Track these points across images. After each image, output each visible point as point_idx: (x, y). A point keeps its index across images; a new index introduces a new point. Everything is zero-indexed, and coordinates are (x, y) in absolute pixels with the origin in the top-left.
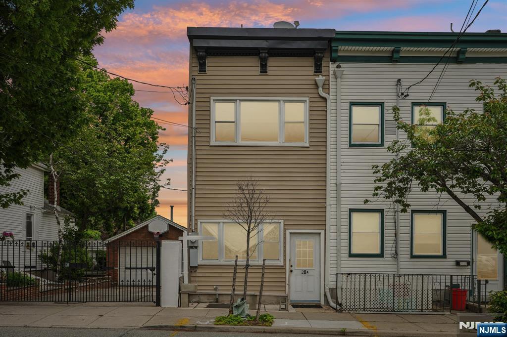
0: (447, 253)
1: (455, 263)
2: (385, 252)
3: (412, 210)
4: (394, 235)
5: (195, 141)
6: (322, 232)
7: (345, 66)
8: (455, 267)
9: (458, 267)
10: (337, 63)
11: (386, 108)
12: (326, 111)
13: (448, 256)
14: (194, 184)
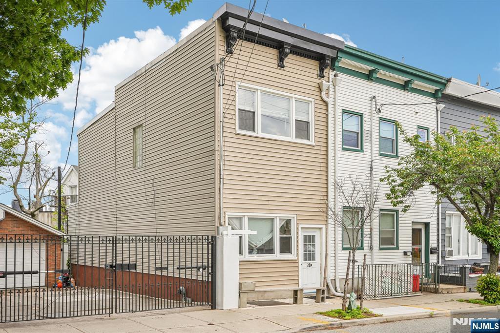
0: (400, 245)
1: (403, 254)
2: (364, 245)
3: (380, 209)
4: (369, 230)
5: (223, 127)
6: (324, 227)
7: (341, 76)
8: (403, 256)
9: (406, 256)
10: (335, 72)
11: (364, 119)
12: (327, 114)
13: (400, 248)
14: (222, 173)
